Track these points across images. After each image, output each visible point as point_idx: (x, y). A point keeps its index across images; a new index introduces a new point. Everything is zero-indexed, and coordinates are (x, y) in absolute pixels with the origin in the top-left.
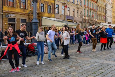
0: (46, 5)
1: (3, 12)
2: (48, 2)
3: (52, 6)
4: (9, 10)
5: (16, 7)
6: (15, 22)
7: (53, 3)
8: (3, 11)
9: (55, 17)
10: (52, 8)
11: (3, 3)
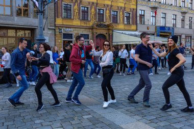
0: (121, 13)
1: (55, 26)
2: (125, 8)
3: (131, 13)
4: (64, 23)
5: (73, 19)
6: (72, 38)
7: (134, 9)
8: (55, 24)
9: (137, 30)
10: (131, 16)
11: (56, 15)
